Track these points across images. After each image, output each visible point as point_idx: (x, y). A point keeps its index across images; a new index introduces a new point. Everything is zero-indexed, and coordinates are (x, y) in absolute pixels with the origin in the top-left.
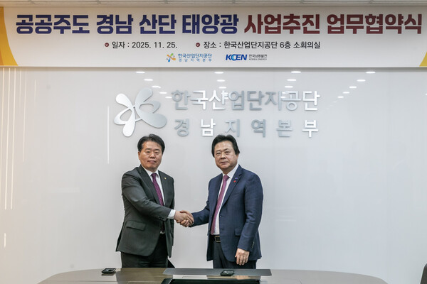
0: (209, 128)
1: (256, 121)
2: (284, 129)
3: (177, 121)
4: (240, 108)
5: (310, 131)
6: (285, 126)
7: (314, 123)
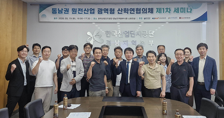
0: (118, 43)
1: (133, 41)
2: (143, 43)
3: (107, 41)
4: (128, 36)
5: (151, 44)
6: (143, 42)
7: (153, 41)
